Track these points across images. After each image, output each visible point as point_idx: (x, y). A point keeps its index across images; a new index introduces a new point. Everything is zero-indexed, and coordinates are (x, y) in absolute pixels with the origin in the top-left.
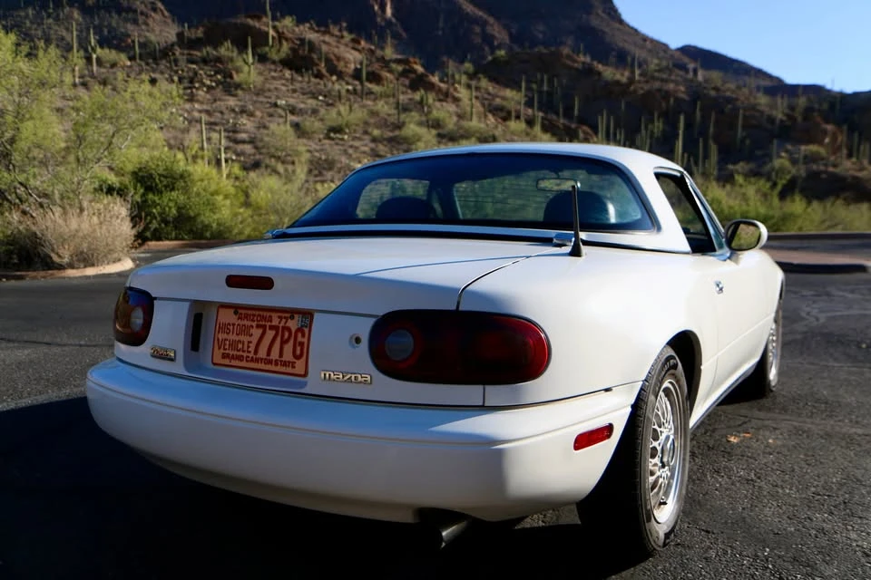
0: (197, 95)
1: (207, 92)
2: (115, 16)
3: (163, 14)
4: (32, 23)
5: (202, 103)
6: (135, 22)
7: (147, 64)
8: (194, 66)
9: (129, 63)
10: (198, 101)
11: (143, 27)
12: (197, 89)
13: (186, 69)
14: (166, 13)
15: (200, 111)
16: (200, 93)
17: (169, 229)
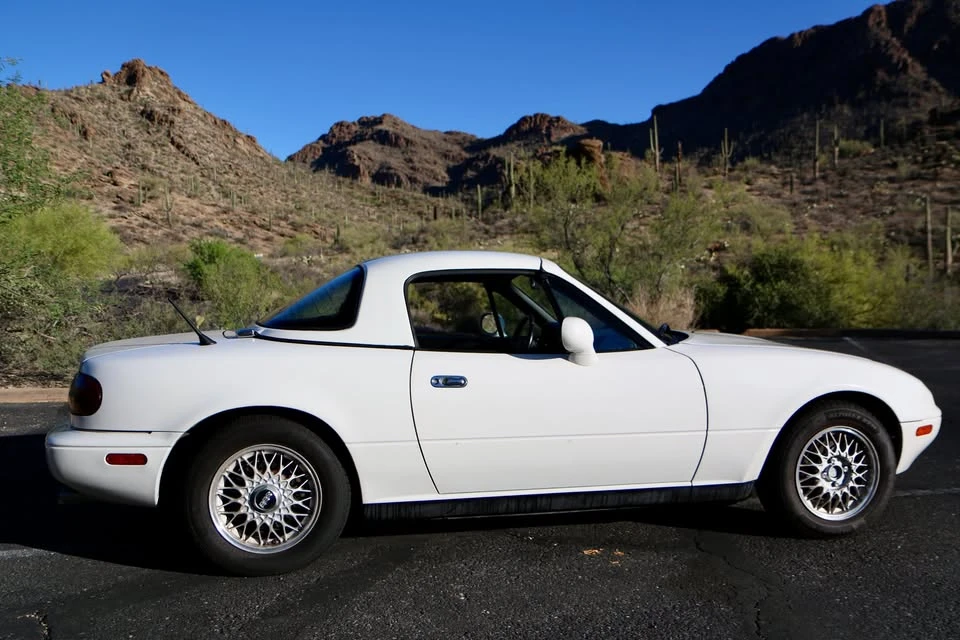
0: (942, 173)
1: (955, 168)
2: (884, 104)
3: (937, 91)
4: (806, 127)
5: (946, 181)
6: (905, 105)
7: (892, 148)
8: (944, 143)
9: (872, 150)
10: (941, 180)
11: (914, 109)
12: (943, 166)
13: (933, 147)
14: (941, 89)
15: (942, 190)
16: (947, 170)
17: (771, 317)
